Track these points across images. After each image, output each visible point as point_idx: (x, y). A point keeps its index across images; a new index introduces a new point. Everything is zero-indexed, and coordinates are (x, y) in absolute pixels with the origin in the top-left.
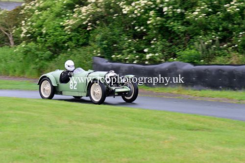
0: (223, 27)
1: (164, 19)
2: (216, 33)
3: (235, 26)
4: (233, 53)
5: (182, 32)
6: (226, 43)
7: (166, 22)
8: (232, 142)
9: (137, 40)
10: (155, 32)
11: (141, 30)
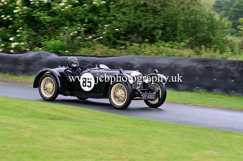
0: (89, 19)
1: (31, 9)
3: (101, 18)
4: (98, 45)
5: (48, 23)
6: (91, 35)
7: (32, 11)
8: (93, 132)
9: (3, 28)
10: (21, 21)
11: (8, 19)
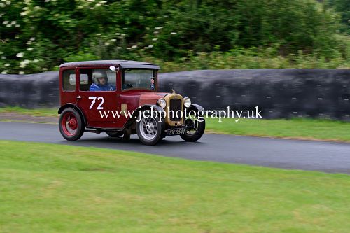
0: (131, 20)
1: (46, 10)
2: (121, 28)
4: (147, 58)
5: (72, 28)
6: (135, 43)
7: (48, 13)
9: (7, 40)
10: (32, 28)
